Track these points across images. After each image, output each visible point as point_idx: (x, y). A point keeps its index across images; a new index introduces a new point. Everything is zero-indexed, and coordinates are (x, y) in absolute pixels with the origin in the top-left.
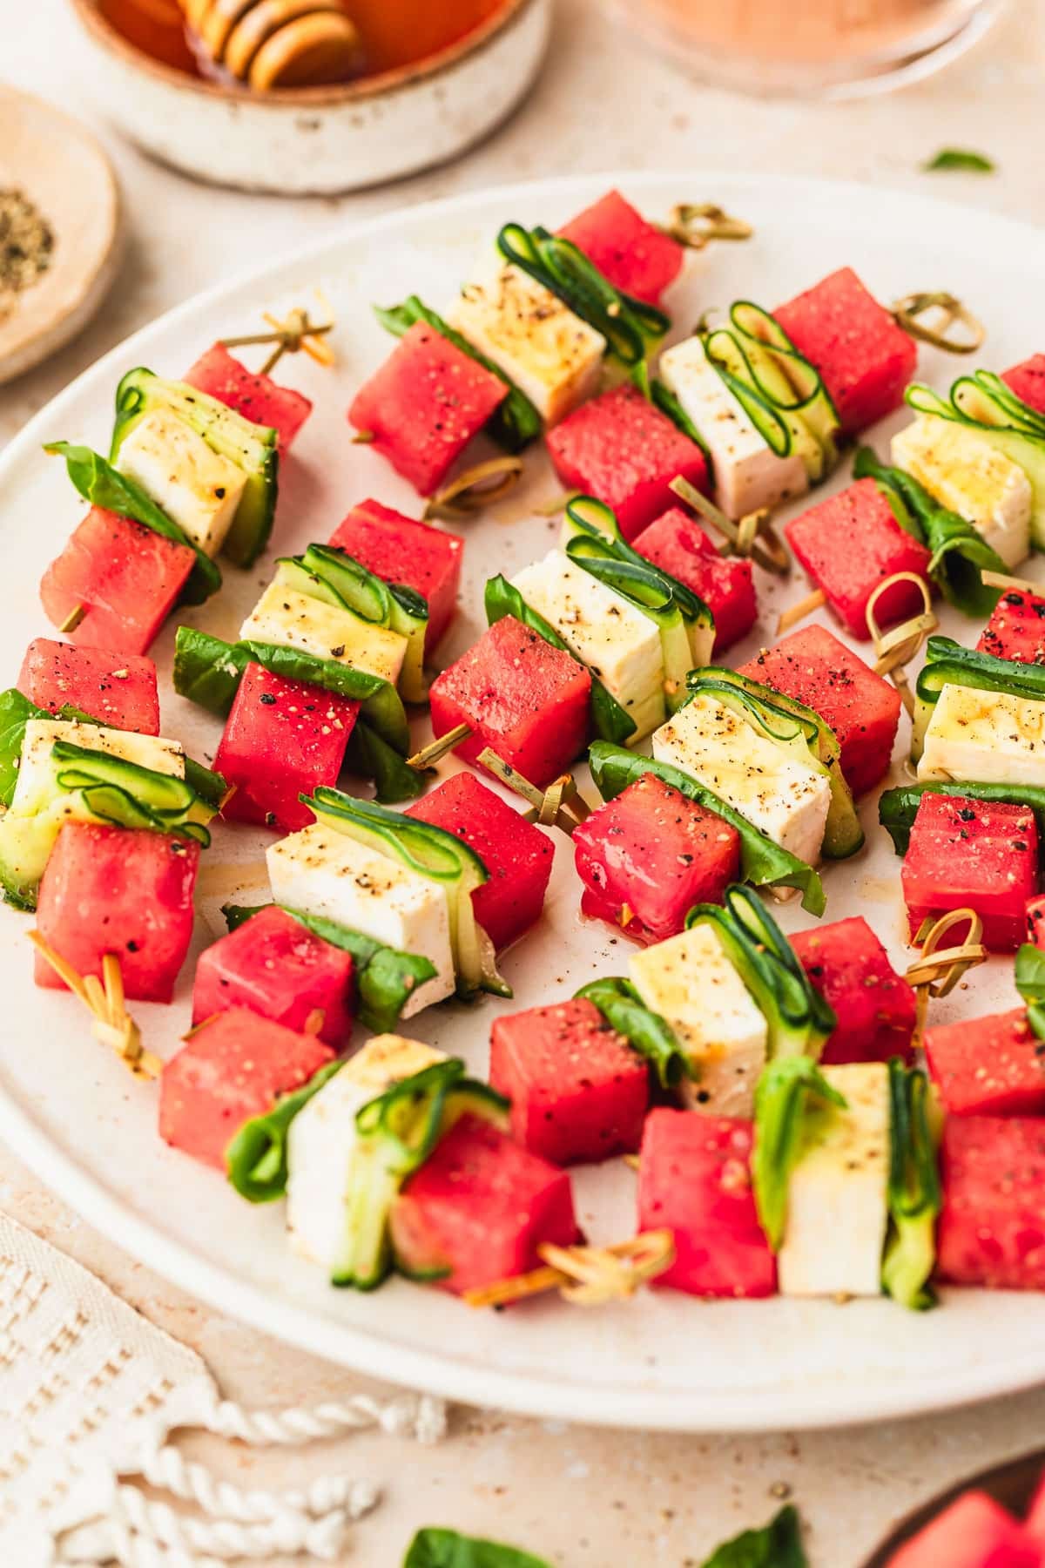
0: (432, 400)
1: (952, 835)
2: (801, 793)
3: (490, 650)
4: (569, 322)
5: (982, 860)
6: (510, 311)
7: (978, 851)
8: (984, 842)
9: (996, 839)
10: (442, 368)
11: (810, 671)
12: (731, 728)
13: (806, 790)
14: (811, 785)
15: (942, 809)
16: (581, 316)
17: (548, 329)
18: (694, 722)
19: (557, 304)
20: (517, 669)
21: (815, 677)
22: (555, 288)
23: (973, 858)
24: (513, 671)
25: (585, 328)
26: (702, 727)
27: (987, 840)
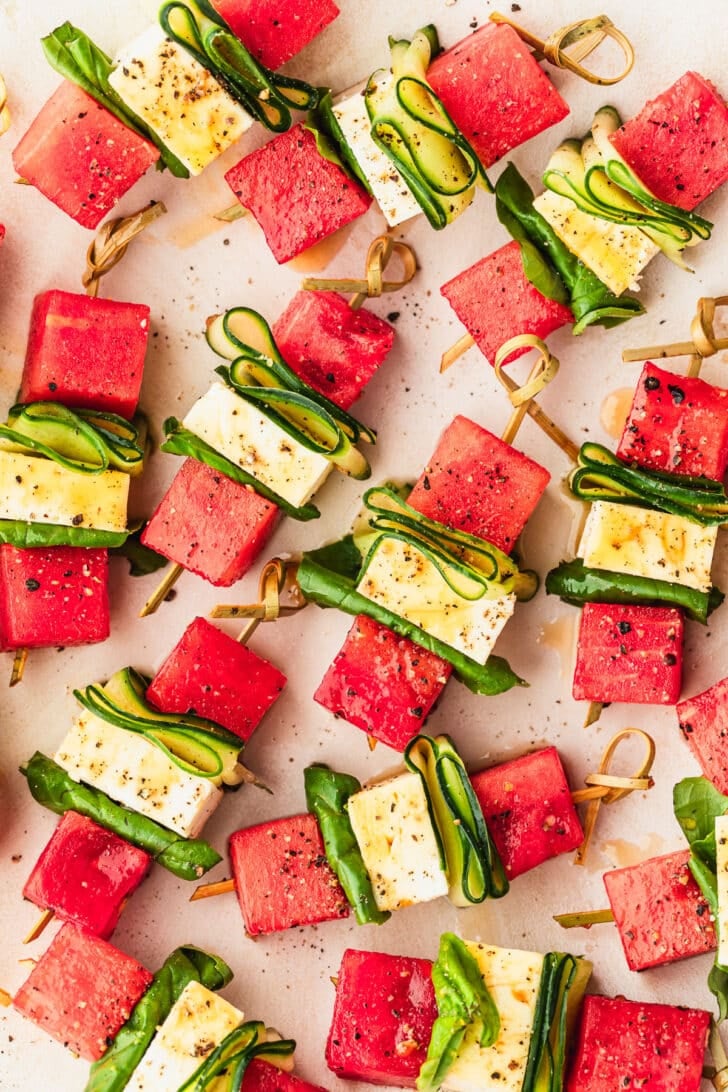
0: (86, 169)
1: (612, 650)
2: (495, 620)
3: (183, 497)
4: (222, 103)
5: (640, 677)
6: (167, 89)
7: (636, 667)
8: (640, 655)
9: (650, 652)
10: (99, 139)
11: (470, 479)
12: (421, 566)
13: (498, 616)
14: (501, 608)
15: (602, 623)
16: (234, 97)
17: (202, 109)
18: (388, 568)
19: (212, 82)
20: (211, 515)
21: (476, 484)
22: (211, 68)
23: (632, 676)
24: (208, 517)
25: (237, 110)
26: (396, 573)
27: (643, 654)
